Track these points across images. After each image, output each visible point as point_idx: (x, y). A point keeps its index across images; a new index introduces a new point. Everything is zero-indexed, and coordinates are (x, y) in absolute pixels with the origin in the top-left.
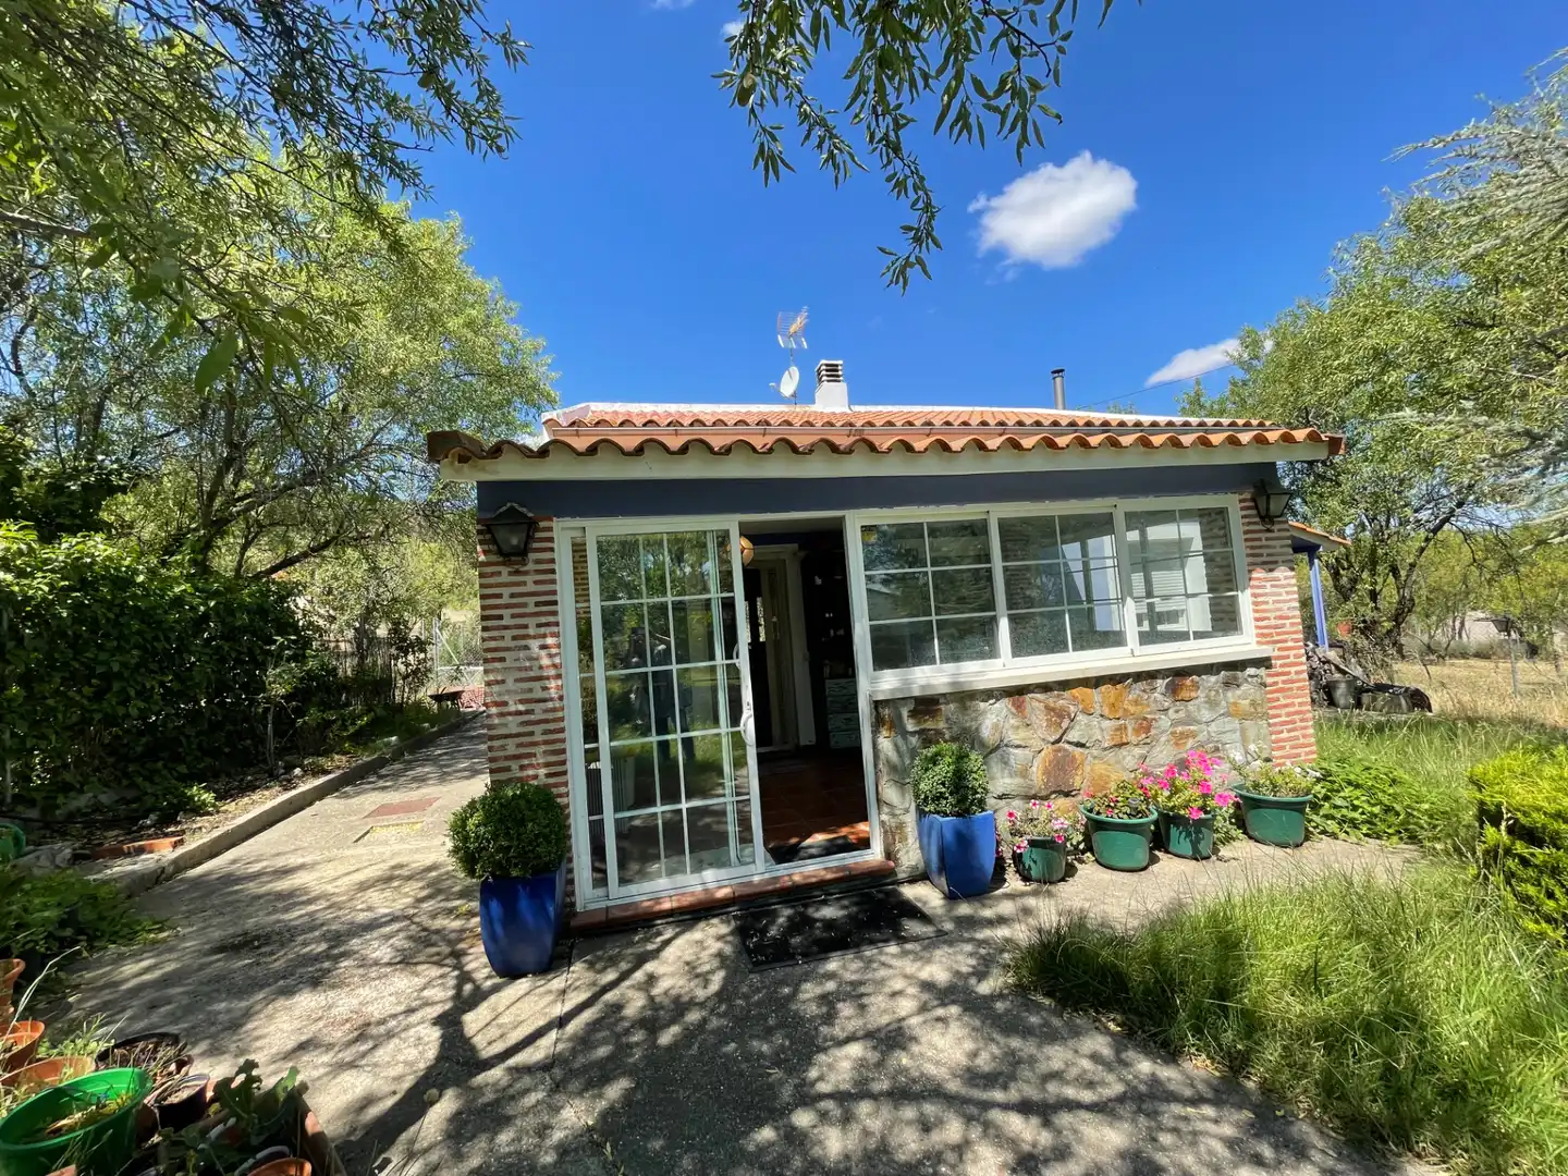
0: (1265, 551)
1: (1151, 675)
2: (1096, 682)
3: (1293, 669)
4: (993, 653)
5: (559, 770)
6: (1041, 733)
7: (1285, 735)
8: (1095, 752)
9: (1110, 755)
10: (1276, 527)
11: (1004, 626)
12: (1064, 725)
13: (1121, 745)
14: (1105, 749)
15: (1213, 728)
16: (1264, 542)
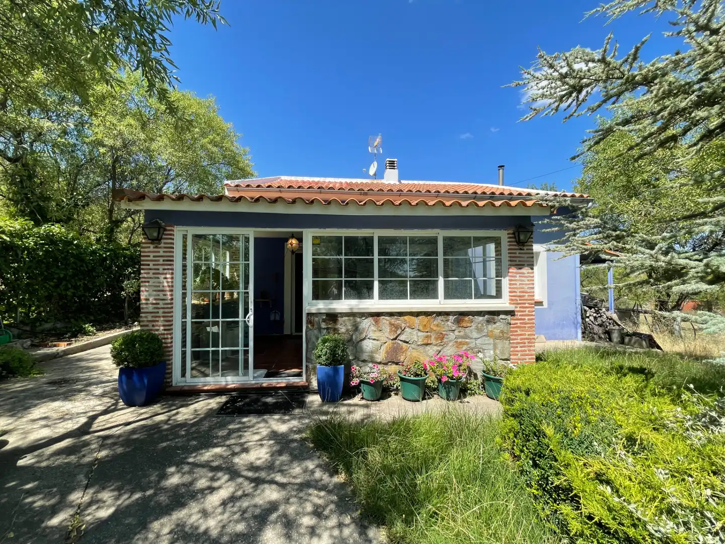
0: (518, 259)
1: (447, 314)
2: (417, 314)
3: (527, 318)
4: (370, 296)
5: (169, 327)
6: (387, 334)
7: (519, 349)
8: (413, 346)
9: (421, 349)
10: (525, 248)
11: (376, 285)
12: (399, 332)
13: (427, 344)
14: (418, 345)
15: (478, 342)
16: (518, 255)
